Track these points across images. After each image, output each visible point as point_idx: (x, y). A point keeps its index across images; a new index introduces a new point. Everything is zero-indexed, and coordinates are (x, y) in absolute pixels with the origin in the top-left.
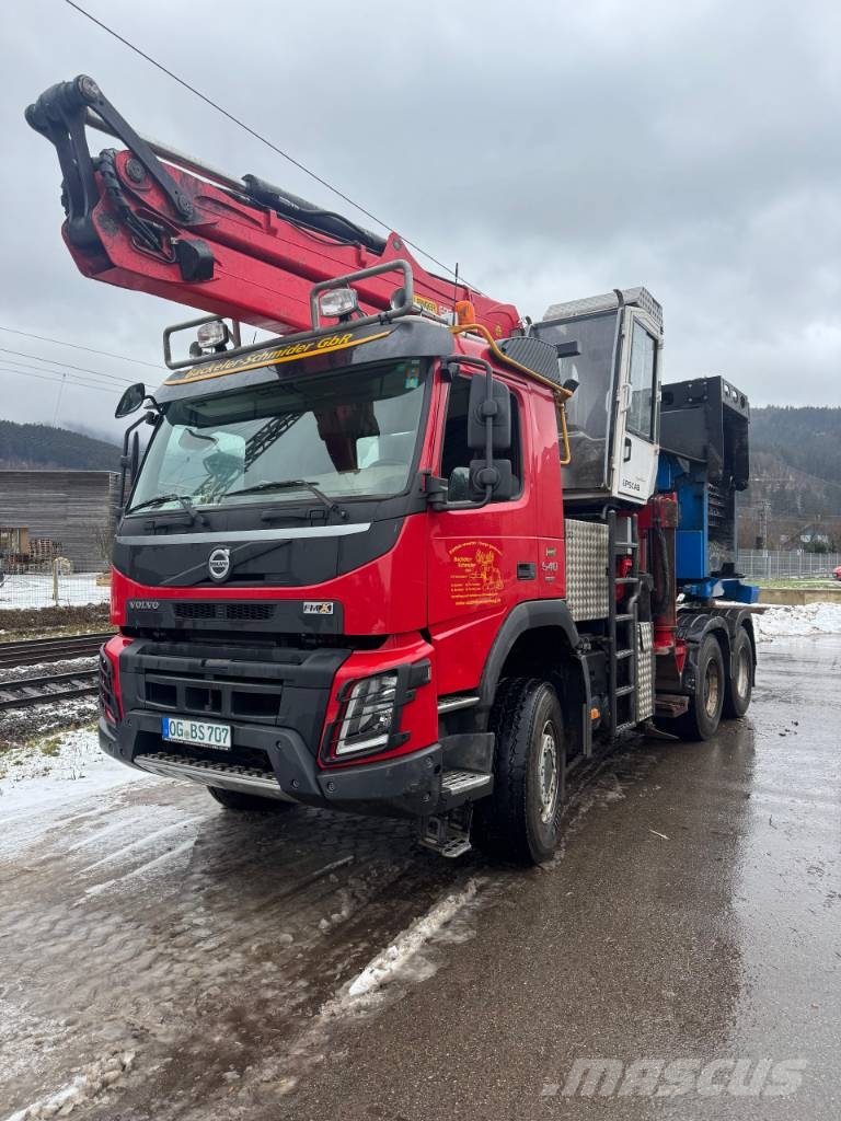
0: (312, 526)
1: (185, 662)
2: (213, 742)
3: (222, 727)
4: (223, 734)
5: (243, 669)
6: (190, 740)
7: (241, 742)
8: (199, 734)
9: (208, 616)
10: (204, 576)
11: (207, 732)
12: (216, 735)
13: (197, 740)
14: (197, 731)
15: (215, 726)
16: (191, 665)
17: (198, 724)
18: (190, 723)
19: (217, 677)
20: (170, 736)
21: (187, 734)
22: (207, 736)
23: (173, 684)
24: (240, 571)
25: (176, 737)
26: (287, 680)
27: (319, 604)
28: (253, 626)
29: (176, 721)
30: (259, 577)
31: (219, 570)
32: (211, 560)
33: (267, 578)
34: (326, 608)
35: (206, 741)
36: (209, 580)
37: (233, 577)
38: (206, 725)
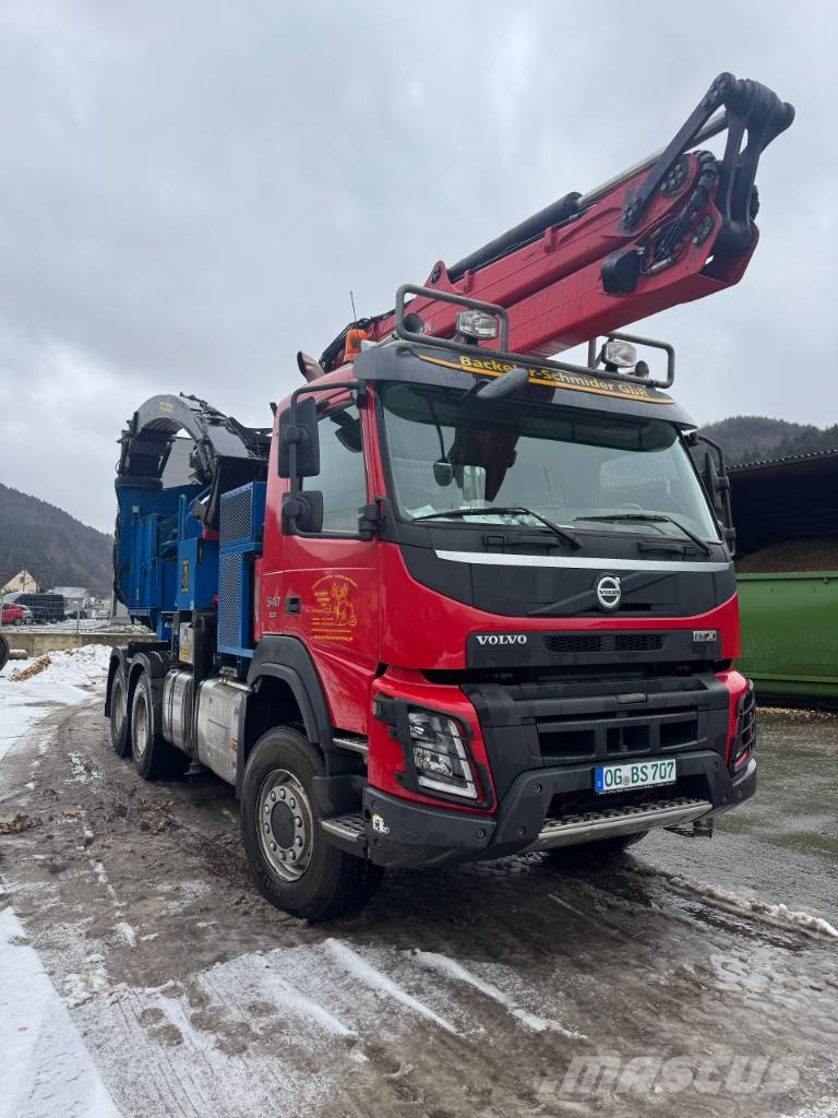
0: (684, 560)
1: (598, 702)
2: (658, 780)
3: (666, 762)
4: (668, 769)
5: (665, 700)
6: (631, 785)
7: (686, 773)
8: (641, 775)
9: (593, 649)
10: (590, 604)
11: (650, 772)
12: (660, 772)
13: (640, 783)
14: (640, 773)
15: (659, 763)
16: (607, 704)
17: (640, 765)
18: (630, 766)
19: (631, 713)
20: (605, 788)
21: (627, 779)
22: (650, 777)
23: (588, 728)
24: (631, 600)
25: (614, 787)
26: (701, 705)
27: (706, 632)
28: (645, 656)
29: (613, 769)
30: (645, 607)
31: (609, 599)
32: (599, 588)
33: (653, 607)
34: (711, 635)
35: (650, 781)
36: (597, 609)
37: (624, 607)
38: (649, 765)
